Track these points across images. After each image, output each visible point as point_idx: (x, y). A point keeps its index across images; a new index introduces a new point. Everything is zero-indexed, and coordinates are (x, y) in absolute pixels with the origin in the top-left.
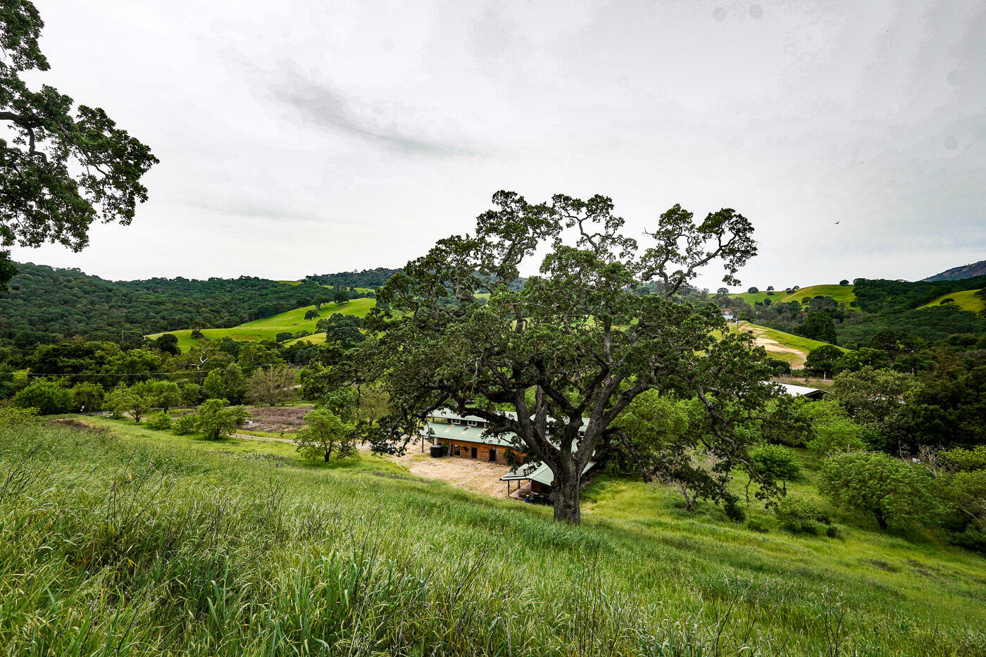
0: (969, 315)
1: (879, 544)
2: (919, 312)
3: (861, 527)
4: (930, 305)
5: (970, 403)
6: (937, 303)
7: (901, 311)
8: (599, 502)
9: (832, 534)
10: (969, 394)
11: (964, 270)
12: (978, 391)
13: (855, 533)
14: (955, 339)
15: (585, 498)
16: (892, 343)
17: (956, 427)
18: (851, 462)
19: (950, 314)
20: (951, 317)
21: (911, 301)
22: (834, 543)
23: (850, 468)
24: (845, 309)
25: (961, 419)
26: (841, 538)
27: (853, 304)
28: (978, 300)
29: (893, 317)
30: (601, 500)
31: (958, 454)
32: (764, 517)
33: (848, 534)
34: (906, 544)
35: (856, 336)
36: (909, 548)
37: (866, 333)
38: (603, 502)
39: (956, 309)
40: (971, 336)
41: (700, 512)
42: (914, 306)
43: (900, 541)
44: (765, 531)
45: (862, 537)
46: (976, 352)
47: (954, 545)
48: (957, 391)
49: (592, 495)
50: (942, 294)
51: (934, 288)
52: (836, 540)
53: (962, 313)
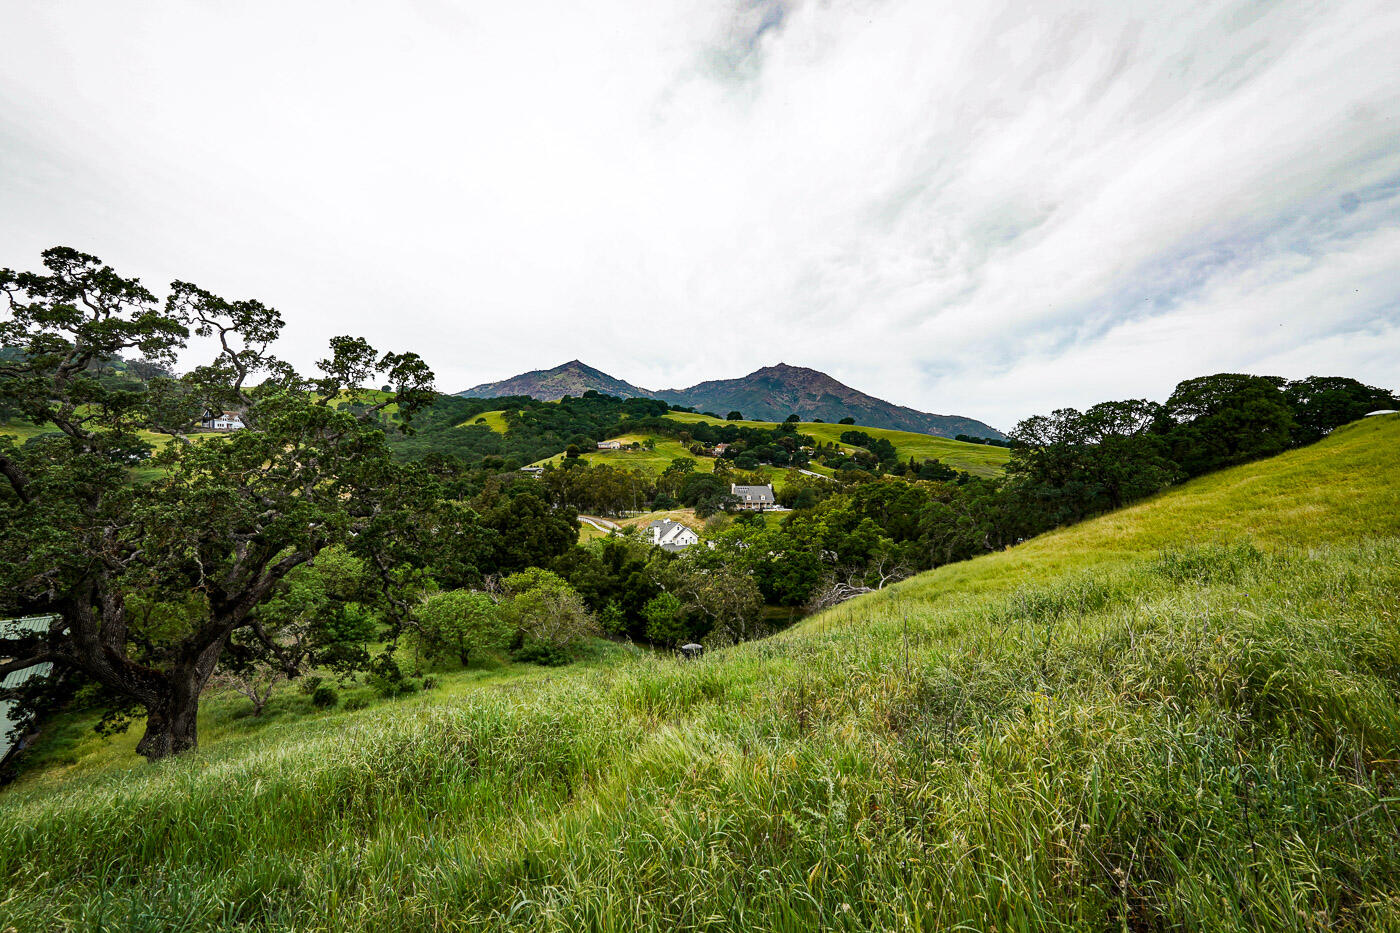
0: (496, 435)
1: (468, 681)
2: (458, 430)
3: (448, 670)
4: (467, 424)
5: (514, 528)
6: (471, 422)
7: (442, 429)
8: (81, 760)
9: (428, 685)
10: (514, 520)
11: (490, 388)
12: (520, 516)
13: (446, 677)
14: (488, 461)
15: (43, 763)
16: (439, 465)
17: (505, 553)
18: (439, 605)
19: (484, 435)
20: (484, 438)
21: (452, 417)
22: (434, 693)
23: (439, 611)
24: (388, 422)
25: (508, 544)
26: (438, 687)
27: (395, 416)
28: (503, 421)
29: (435, 434)
30: (83, 753)
31: (514, 579)
32: (355, 692)
33: (441, 681)
34: (486, 673)
35: (401, 455)
36: (489, 676)
37: (411, 452)
38: (92, 756)
39: (487, 428)
40: (498, 458)
41: (274, 714)
42: (454, 423)
43: (483, 672)
44: (365, 706)
45: (454, 679)
46: (505, 475)
47: (515, 661)
48: (505, 517)
49: (60, 754)
50: (478, 413)
51: (470, 406)
52: (435, 690)
53: (492, 434)
